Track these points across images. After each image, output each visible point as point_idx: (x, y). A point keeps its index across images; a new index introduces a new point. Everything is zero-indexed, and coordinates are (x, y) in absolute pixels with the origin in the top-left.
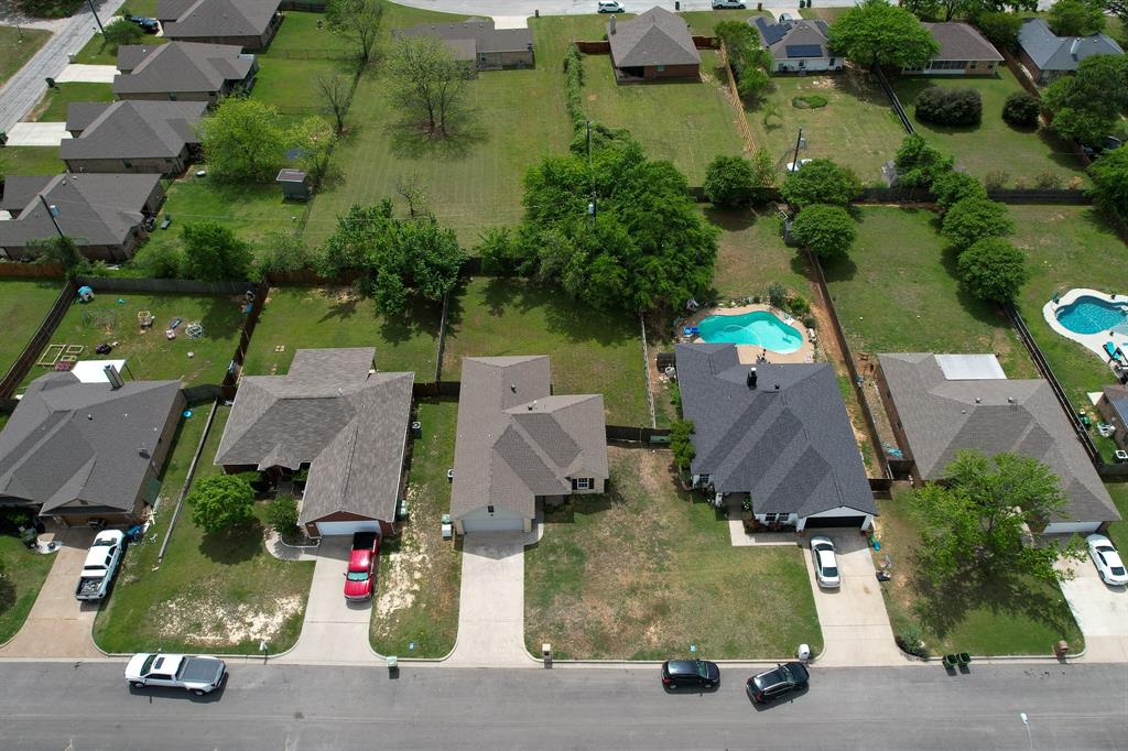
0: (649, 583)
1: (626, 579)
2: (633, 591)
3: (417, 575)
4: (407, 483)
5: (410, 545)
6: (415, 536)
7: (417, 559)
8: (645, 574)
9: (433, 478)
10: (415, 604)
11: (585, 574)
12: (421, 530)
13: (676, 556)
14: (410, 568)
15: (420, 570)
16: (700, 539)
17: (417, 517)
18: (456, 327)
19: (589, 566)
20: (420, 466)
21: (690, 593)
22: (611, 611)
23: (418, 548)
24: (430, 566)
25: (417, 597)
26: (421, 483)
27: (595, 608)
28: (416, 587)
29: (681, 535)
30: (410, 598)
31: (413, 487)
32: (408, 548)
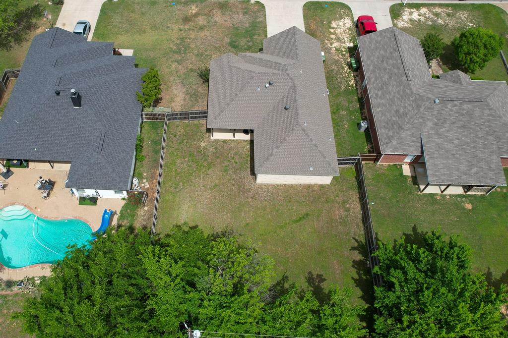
0: (191, 32)
1: (206, 33)
2: (202, 29)
3: (333, 36)
4: (357, 89)
5: (342, 51)
6: (341, 57)
7: (336, 44)
8: (193, 37)
9: (339, 94)
10: (330, 23)
11: (230, 36)
12: (338, 60)
13: (171, 46)
14: (338, 39)
15: (332, 39)
16: (152, 55)
17: (343, 68)
18: (358, 257)
19: (227, 40)
20: (352, 102)
21: (168, 27)
22: (217, 19)
23: (337, 50)
24: (326, 41)
25: (330, 26)
26: (347, 90)
27: (225, 21)
28: (332, 31)
29: (165, 57)
30: (334, 25)
31: (352, 86)
32: (343, 49)
